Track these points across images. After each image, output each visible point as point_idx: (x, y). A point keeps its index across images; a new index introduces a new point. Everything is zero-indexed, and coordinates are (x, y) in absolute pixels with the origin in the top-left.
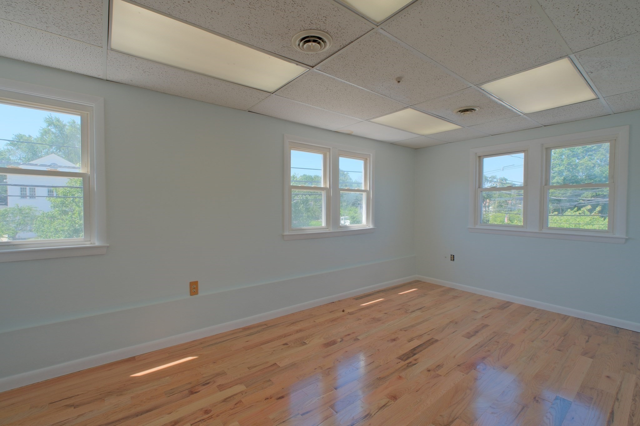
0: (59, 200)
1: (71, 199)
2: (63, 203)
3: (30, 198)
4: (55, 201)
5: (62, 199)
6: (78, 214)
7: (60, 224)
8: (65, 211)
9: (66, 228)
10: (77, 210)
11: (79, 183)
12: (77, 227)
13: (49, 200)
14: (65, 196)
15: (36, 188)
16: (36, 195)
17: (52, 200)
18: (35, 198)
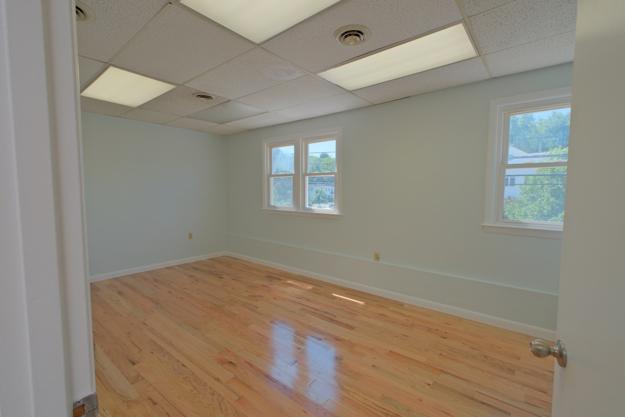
0: (528, 187)
1: (540, 186)
2: (532, 190)
3: (511, 186)
4: (526, 189)
5: (531, 186)
6: (546, 200)
7: (530, 209)
8: (533, 197)
9: (536, 213)
10: (545, 196)
11: (550, 170)
12: (545, 213)
13: (520, 187)
14: (535, 184)
15: (516, 177)
16: (515, 183)
17: (523, 187)
18: (514, 186)
